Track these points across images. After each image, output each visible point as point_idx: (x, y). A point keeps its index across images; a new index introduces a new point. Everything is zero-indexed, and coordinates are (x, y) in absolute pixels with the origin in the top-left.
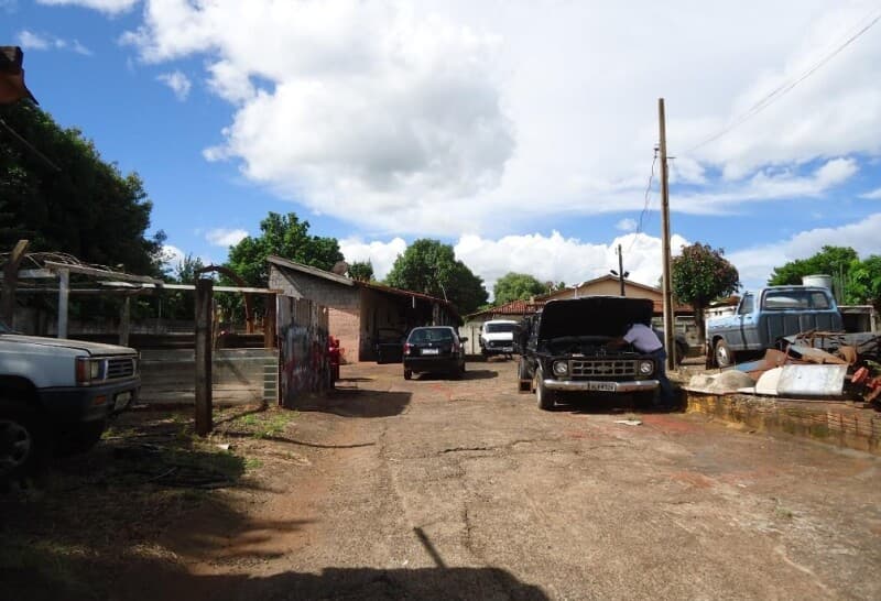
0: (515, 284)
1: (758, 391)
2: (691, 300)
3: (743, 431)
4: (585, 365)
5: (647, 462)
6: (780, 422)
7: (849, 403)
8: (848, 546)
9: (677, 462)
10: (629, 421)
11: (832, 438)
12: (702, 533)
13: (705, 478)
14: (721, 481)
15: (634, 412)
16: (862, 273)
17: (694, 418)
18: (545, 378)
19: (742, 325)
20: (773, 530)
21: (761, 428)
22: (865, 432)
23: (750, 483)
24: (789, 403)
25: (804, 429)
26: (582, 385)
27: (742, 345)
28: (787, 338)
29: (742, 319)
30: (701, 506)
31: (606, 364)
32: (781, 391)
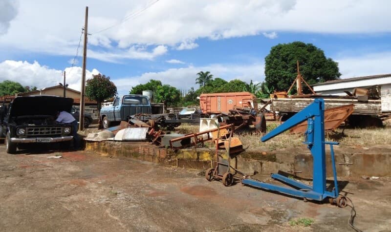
0: (8, 86)
1: (115, 139)
2: (96, 99)
3: (107, 157)
4: (35, 130)
5: (59, 176)
6: (122, 152)
7: (147, 142)
8: (135, 204)
9: (74, 174)
10: (56, 156)
11: (140, 157)
12: (75, 210)
13: (84, 181)
14: (91, 182)
15: (59, 151)
16: (162, 91)
17: (88, 152)
18: (11, 137)
19: (114, 111)
20: (107, 202)
21: (115, 156)
22: (151, 154)
23: (104, 181)
24: (126, 144)
25: (131, 155)
26: (33, 140)
27: (114, 119)
28: (131, 116)
29: (114, 108)
30: (79, 196)
31: (47, 129)
32: (124, 139)
